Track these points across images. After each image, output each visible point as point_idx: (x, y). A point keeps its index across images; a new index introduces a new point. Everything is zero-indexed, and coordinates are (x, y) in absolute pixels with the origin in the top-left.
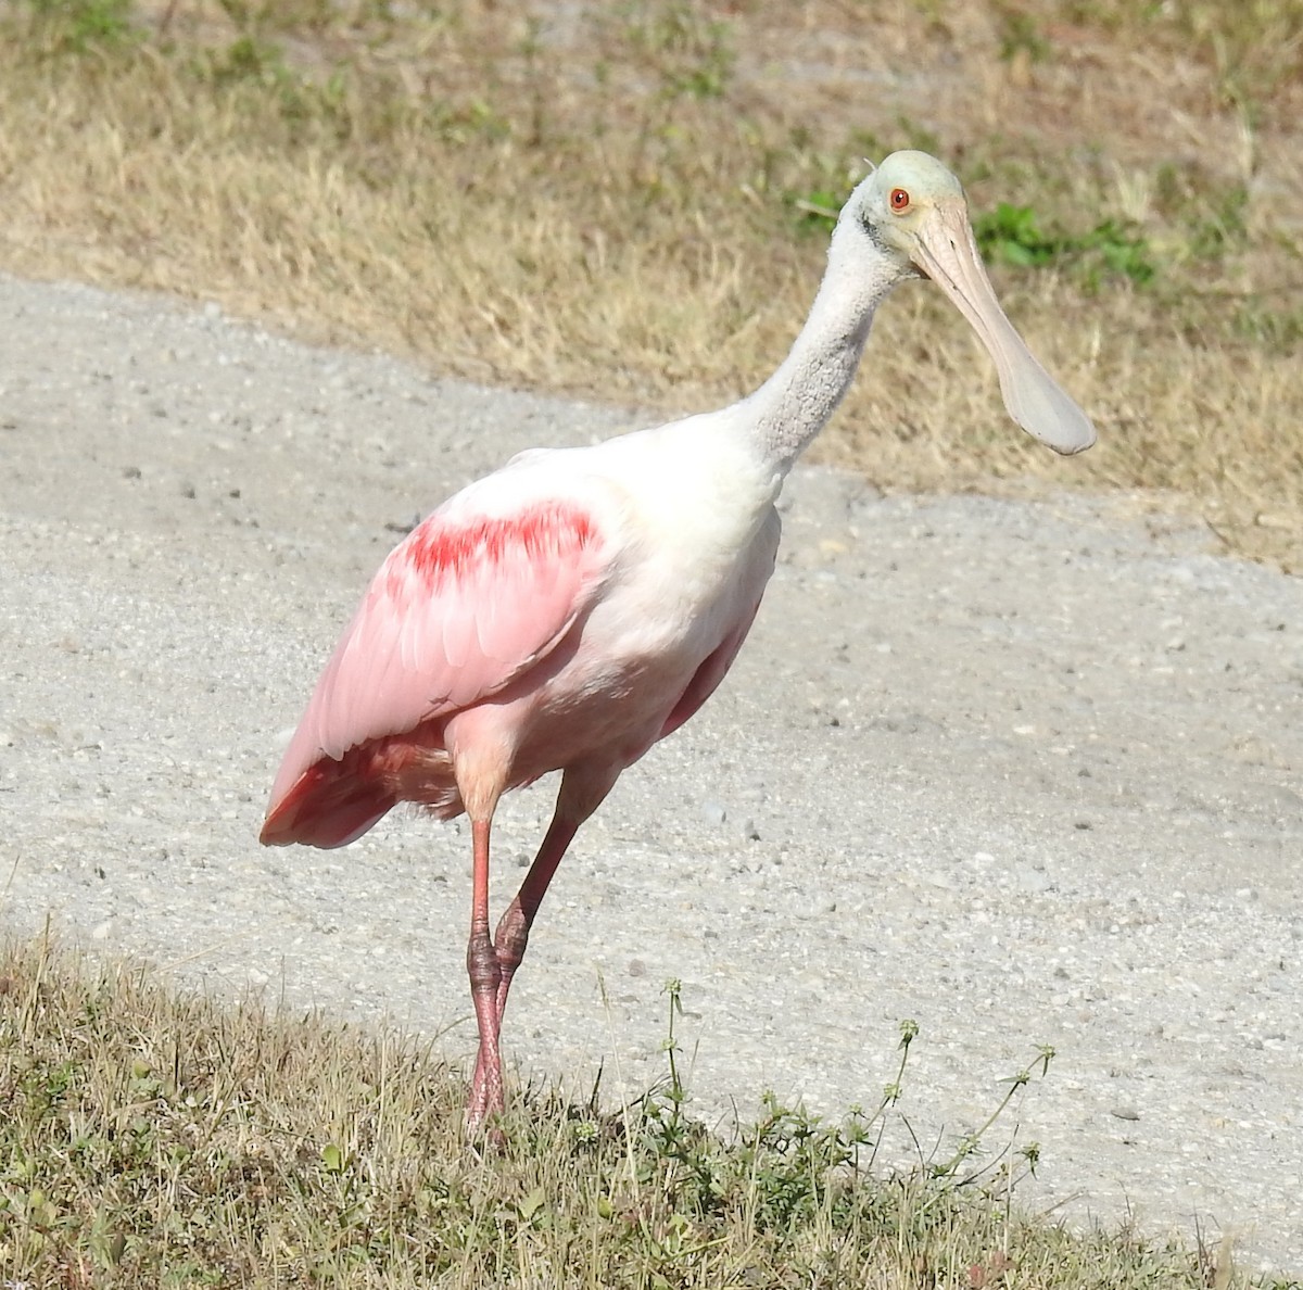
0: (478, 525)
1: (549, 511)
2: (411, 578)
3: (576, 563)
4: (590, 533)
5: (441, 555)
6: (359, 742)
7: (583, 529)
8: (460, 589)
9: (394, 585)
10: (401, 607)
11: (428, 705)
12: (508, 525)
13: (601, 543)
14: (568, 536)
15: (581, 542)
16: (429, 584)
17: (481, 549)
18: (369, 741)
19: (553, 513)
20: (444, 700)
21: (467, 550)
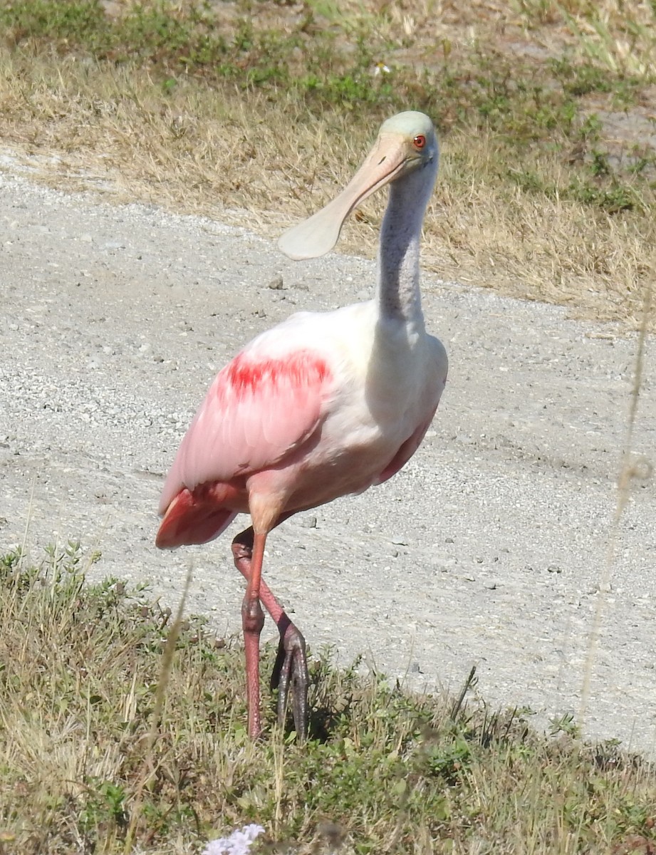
0: (265, 362)
1: (303, 358)
2: (229, 390)
3: (318, 390)
4: (326, 373)
5: (245, 378)
6: (202, 482)
7: (322, 370)
8: (254, 401)
9: (221, 392)
10: (223, 406)
11: (237, 468)
12: (282, 363)
13: (331, 379)
14: (314, 374)
15: (321, 378)
16: (238, 394)
17: (266, 376)
18: (207, 482)
19: (305, 359)
20: (246, 466)
21: (259, 376)
